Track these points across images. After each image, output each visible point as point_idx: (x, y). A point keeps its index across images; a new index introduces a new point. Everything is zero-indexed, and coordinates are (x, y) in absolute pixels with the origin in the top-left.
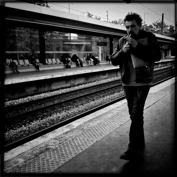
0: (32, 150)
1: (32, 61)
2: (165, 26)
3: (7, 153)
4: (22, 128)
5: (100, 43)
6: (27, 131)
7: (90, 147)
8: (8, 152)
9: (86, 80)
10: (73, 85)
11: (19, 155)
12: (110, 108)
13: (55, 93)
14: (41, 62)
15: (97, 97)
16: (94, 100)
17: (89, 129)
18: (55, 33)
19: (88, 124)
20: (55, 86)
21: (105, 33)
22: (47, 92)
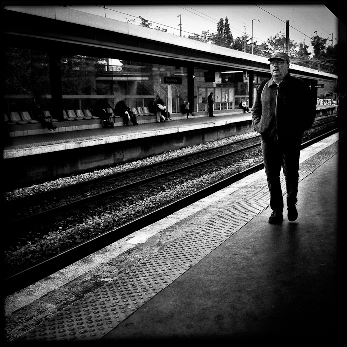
0: (68, 287)
1: (37, 115)
2: (291, 45)
3: (18, 293)
4: (26, 246)
5: (168, 78)
6: (38, 252)
7: (181, 278)
8: (20, 292)
9: (144, 151)
10: (119, 161)
11: (45, 296)
12: (204, 203)
13: (85, 177)
14: (53, 116)
15: (169, 184)
16: (163, 190)
17: (170, 244)
18: (79, 58)
19: (167, 234)
20: (84, 164)
21: (180, 59)
22: (70, 175)
